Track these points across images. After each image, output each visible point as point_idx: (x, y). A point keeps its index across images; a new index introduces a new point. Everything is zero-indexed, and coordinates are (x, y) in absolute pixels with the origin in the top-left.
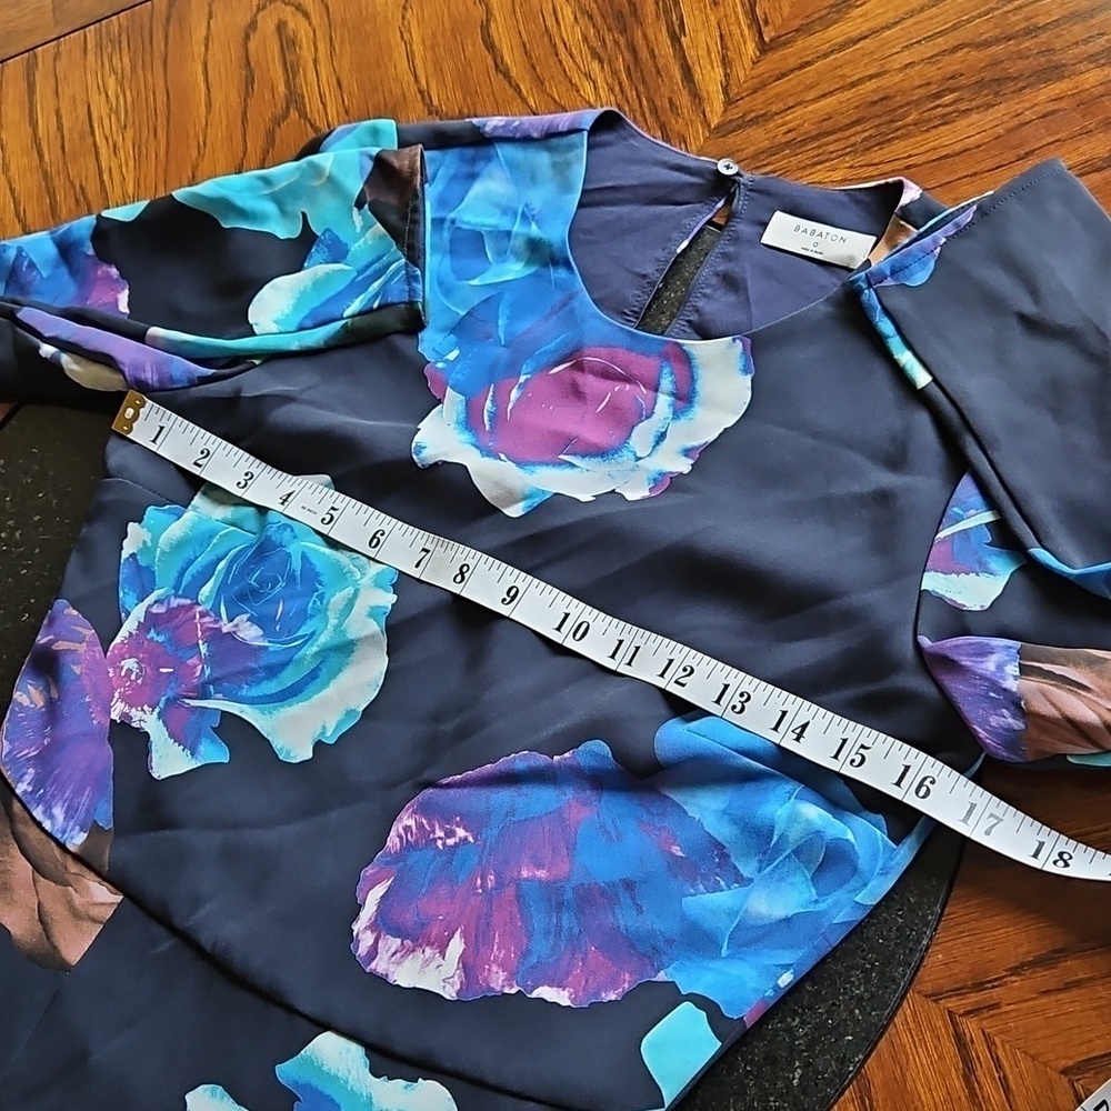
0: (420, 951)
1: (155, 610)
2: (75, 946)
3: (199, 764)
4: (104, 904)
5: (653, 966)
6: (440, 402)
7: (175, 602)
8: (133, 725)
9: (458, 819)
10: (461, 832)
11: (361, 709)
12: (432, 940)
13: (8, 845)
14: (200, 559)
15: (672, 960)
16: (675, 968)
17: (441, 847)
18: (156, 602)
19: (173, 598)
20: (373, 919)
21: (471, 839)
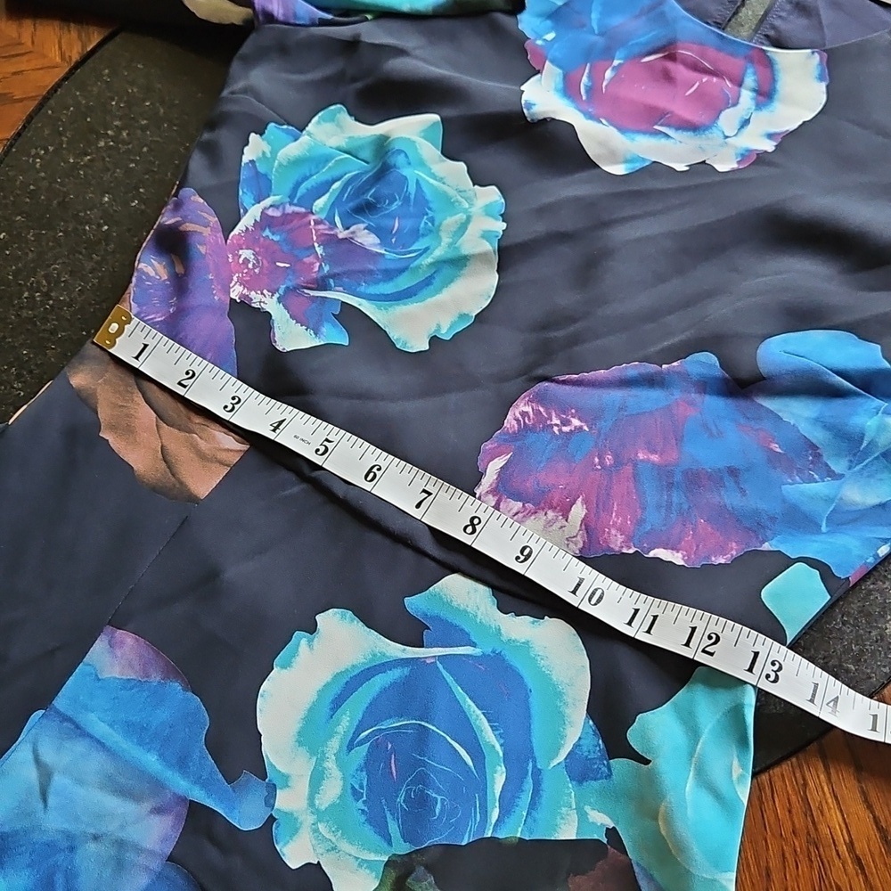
0: (541, 514)
1: (270, 212)
2: (203, 483)
3: (322, 343)
4: (231, 451)
5: (757, 538)
6: (538, 72)
7: (290, 209)
8: (253, 305)
9: (573, 411)
10: (576, 422)
11: (474, 315)
12: (555, 505)
13: (132, 393)
14: (315, 177)
15: (775, 535)
16: (778, 541)
17: (557, 433)
18: (271, 206)
19: (288, 205)
20: (494, 485)
21: (586, 428)
